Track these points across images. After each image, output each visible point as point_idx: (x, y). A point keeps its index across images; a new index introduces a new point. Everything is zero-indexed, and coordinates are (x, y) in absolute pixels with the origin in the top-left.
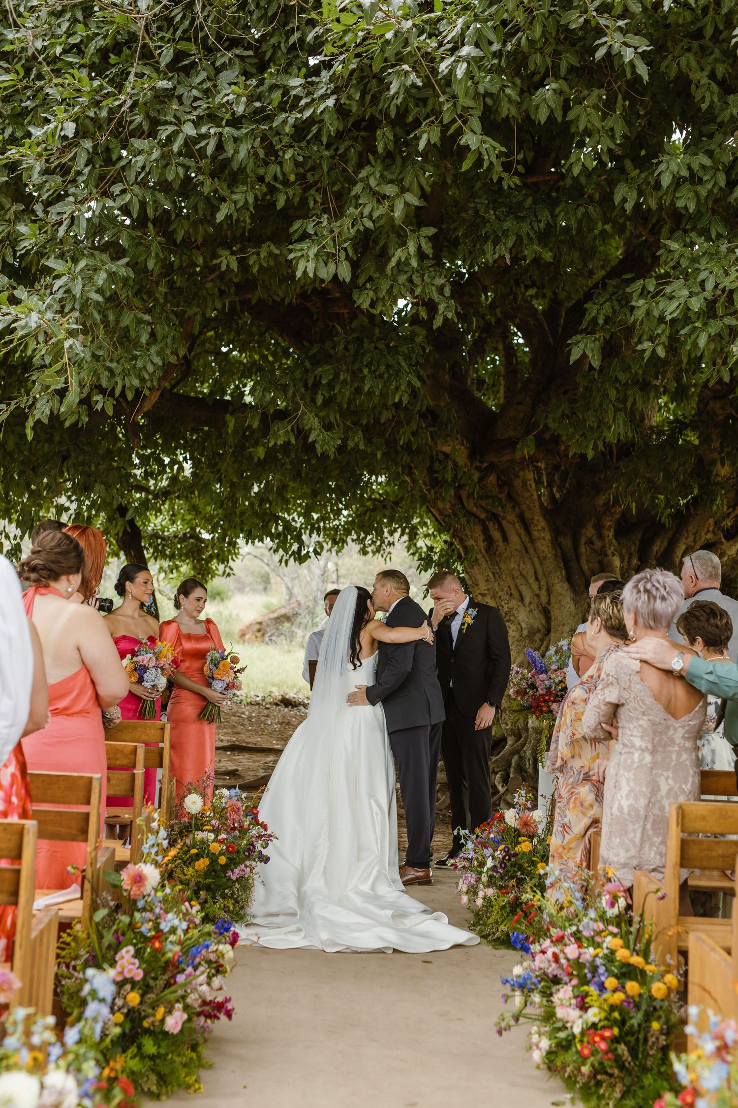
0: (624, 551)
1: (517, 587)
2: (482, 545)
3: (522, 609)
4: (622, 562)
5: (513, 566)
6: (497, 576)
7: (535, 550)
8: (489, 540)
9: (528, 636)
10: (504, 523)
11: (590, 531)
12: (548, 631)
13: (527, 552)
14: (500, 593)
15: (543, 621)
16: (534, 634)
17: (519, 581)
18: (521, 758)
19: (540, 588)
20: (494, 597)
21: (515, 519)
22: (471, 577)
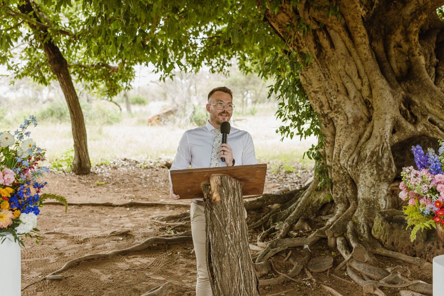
0: (427, 51)
1: (343, 84)
2: (314, 51)
3: (348, 102)
4: (426, 60)
5: (339, 67)
6: (327, 76)
7: (357, 53)
8: (319, 47)
9: (353, 124)
10: (332, 32)
11: (398, 37)
12: (370, 119)
13: (351, 55)
14: (330, 90)
15: (365, 111)
16: (358, 122)
17: (345, 80)
18: (355, 224)
19: (362, 85)
20: (325, 93)
21: (341, 28)
22: (305, 78)
